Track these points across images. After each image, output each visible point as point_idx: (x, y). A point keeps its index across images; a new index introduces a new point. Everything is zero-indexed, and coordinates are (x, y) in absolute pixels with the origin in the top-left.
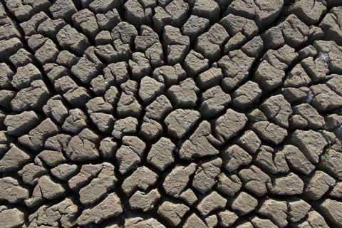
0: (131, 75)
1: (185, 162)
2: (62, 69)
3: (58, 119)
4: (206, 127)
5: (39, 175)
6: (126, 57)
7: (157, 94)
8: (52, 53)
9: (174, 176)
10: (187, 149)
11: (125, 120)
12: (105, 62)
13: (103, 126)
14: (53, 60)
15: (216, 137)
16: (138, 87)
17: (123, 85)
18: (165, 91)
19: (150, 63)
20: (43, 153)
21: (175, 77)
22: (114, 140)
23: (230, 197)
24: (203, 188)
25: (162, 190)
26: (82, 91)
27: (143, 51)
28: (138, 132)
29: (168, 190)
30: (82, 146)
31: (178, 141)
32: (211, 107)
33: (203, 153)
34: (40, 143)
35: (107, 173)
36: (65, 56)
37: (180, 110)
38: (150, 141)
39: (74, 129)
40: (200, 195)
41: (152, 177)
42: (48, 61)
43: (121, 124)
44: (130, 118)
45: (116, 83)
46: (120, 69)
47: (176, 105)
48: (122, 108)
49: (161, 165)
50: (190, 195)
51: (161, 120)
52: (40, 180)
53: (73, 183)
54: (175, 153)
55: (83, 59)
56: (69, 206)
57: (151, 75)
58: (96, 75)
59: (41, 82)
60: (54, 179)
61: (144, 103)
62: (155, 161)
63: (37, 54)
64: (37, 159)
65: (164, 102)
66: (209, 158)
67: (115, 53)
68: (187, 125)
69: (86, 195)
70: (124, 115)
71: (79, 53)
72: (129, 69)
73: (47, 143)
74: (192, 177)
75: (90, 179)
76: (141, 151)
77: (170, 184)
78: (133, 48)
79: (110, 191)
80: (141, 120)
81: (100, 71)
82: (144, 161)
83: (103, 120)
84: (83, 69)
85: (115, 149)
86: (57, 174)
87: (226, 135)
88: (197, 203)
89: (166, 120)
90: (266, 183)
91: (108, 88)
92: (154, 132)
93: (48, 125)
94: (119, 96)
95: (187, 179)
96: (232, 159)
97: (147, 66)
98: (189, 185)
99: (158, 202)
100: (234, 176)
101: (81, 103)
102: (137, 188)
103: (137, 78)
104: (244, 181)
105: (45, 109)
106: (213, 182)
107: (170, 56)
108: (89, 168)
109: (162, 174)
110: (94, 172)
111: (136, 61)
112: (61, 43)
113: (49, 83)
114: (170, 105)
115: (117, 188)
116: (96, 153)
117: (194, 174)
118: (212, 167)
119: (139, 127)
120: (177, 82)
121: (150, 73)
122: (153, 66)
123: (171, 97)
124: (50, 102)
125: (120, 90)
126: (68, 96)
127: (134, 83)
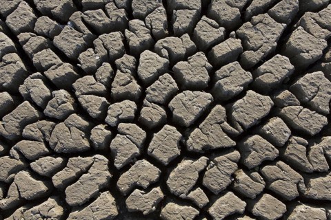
0: (127, 49)
1: (194, 155)
2: (42, 40)
3: (39, 102)
4: (220, 113)
5: (16, 170)
6: (122, 26)
7: (160, 72)
8: (27, 20)
9: (180, 172)
10: (196, 140)
11: (121, 104)
12: (96, 31)
13: (95, 111)
14: (30, 28)
15: (232, 125)
16: (137, 63)
17: (118, 61)
18: (169, 69)
19: (151, 33)
20: (20, 144)
21: (182, 51)
22: (108, 127)
23: (250, 200)
24: (216, 187)
25: (165, 189)
26: (67, 68)
27: (142, 18)
28: (137, 119)
29: (172, 189)
30: (69, 135)
31: (185, 129)
32: (226, 88)
33: (215, 145)
34: (16, 131)
35: (99, 168)
36: (45, 23)
37: (187, 92)
38: (151, 129)
39: (58, 114)
40: (212, 195)
41: (153, 172)
42: (23, 30)
43: (116, 109)
44: (127, 102)
45: (110, 59)
46: (113, 40)
47: (183, 86)
48: (117, 89)
49: (165, 159)
50: (199, 196)
51: (165, 105)
52: (17, 176)
53: (57, 180)
54: (182, 145)
55: (67, 28)
56: (52, 207)
57: (152, 48)
58: (84, 48)
59: (15, 56)
60: (35, 175)
61: (144, 84)
62: (157, 154)
63: (9, 20)
64: (13, 151)
65: (168, 82)
66: (223, 150)
67: (107, 20)
68: (197, 110)
69: (74, 194)
70: (120, 98)
71: (62, 20)
72: (125, 40)
73: (26, 132)
74: (202, 173)
75: (79, 175)
76: (140, 142)
77: (175, 182)
78: (130, 14)
79: (103, 189)
80: (140, 104)
81: (89, 44)
82: (144, 154)
83: (94, 104)
84: (69, 40)
85: (109, 140)
86: (39, 169)
87: (245, 123)
88: (209, 205)
89: (171, 104)
90: (298, 184)
91: (99, 64)
92: (157, 119)
93: (25, 109)
94: (113, 74)
95: (196, 176)
96: (253, 152)
97: (148, 37)
98: (199, 183)
99: (161, 204)
100: (255, 174)
101: (66, 83)
102: (135, 186)
103: (136, 53)
104: (268, 181)
105: (22, 90)
106: (228, 180)
107: (176, 25)
108: (78, 162)
109: (166, 169)
110: (84, 166)
111: (134, 31)
112: (39, 6)
113: (26, 57)
114: (175, 85)
115: (111, 186)
116: (86, 143)
117: (205, 170)
118: (227, 162)
119: (138, 112)
120: (185, 58)
121: (151, 46)
122: (155, 38)
123: (177, 76)
124: (28, 80)
125: (115, 68)
126: (51, 74)
127: (132, 58)
